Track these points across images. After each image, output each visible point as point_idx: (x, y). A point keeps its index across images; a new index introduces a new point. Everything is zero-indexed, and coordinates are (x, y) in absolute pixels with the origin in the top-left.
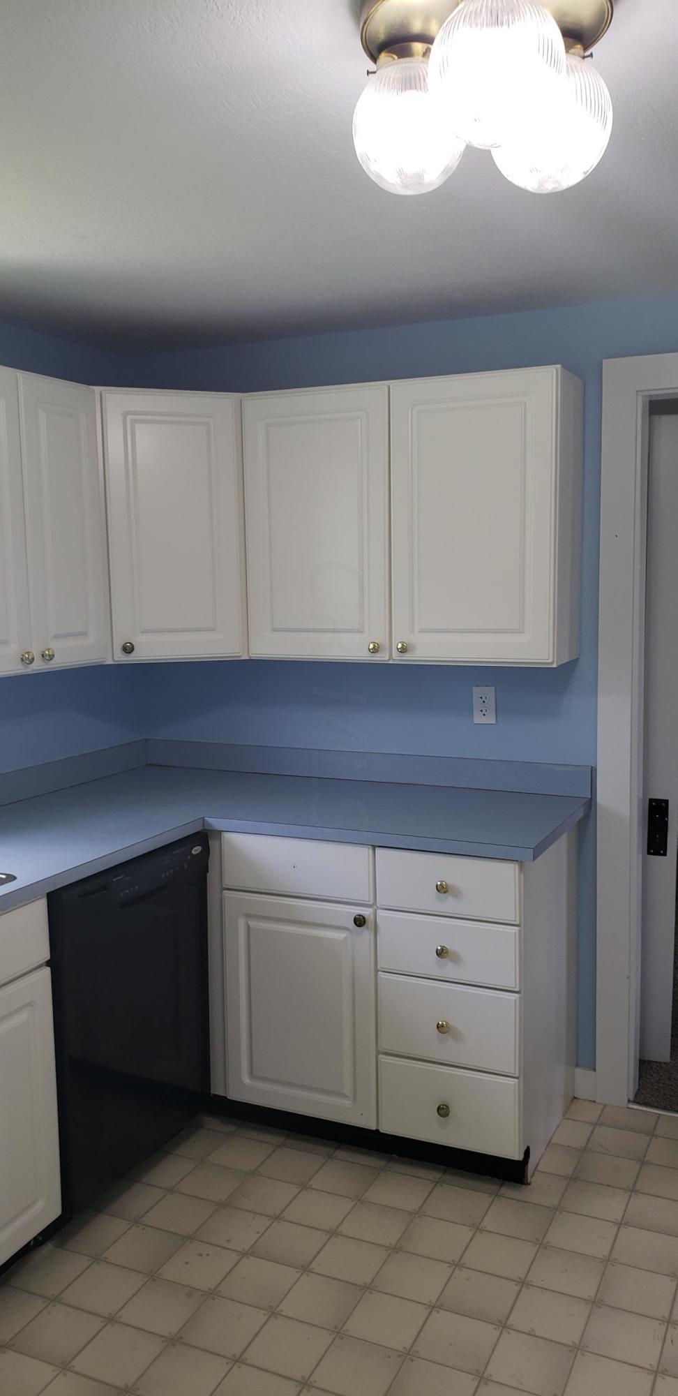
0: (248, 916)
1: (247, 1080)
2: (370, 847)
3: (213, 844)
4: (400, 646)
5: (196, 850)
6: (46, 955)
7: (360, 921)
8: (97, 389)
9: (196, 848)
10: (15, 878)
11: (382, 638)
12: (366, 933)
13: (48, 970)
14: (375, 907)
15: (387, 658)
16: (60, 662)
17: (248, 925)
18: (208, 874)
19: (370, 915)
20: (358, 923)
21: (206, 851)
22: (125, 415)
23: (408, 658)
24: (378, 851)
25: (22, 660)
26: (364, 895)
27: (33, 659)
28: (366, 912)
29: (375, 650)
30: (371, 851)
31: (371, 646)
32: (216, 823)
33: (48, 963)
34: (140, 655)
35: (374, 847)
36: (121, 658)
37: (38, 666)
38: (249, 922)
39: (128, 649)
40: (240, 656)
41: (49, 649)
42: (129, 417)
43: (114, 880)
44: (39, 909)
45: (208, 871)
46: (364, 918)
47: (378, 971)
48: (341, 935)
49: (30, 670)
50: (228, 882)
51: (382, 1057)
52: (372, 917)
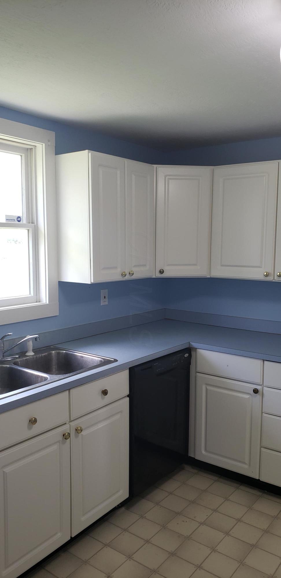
0: (207, 384)
1: (204, 452)
2: (262, 360)
3: (193, 353)
4: (278, 274)
5: (186, 355)
6: (127, 392)
7: (256, 391)
8: (155, 166)
9: (186, 354)
10: (117, 361)
11: (270, 270)
12: (258, 397)
13: (128, 399)
14: (263, 386)
15: (272, 279)
16: (135, 276)
17: (207, 388)
18: (190, 366)
19: (260, 389)
20: (255, 392)
21: (190, 356)
22: (165, 176)
24: (265, 362)
25: (122, 275)
26: (258, 380)
27: (126, 275)
28: (259, 388)
29: (267, 276)
30: (262, 362)
31: (265, 274)
32: (194, 345)
33: (128, 396)
34: (166, 275)
35: (264, 360)
36: (158, 275)
37: (127, 278)
38: (207, 387)
39: (162, 272)
40: (206, 276)
41: (132, 271)
42: (167, 177)
43: (155, 364)
44: (125, 375)
45: (190, 364)
46: (258, 390)
47: (263, 413)
48: (247, 396)
49: (125, 279)
50: (199, 369)
51: (263, 449)
52: (261, 390)
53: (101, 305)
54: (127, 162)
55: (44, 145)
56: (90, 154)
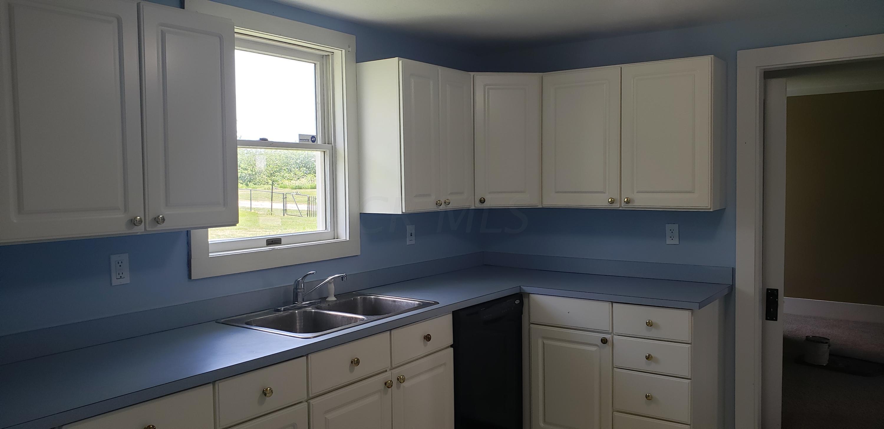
0: (544, 338)
1: (542, 424)
2: (610, 303)
3: (525, 301)
4: (626, 200)
5: (517, 302)
6: (451, 342)
7: (604, 341)
8: (472, 74)
9: (517, 301)
10: (439, 303)
11: (616, 196)
12: (607, 348)
13: (452, 349)
14: (612, 334)
15: (619, 206)
16: (453, 206)
17: (543, 343)
18: (522, 315)
19: (609, 338)
20: (603, 342)
21: (522, 303)
22: (485, 86)
23: (630, 207)
24: (614, 305)
25: (437, 204)
26: (607, 327)
27: (441, 204)
28: (607, 336)
29: (612, 202)
30: (610, 305)
31: (610, 200)
32: (526, 289)
33: (451, 346)
34: (487, 205)
35: (612, 302)
36: (479, 206)
37: (443, 208)
38: (544, 341)
39: (482, 201)
40: (537, 206)
41: (448, 200)
42: (487, 87)
43: (482, 309)
44: (449, 318)
45: (522, 314)
46: (606, 339)
47: (614, 367)
48: (594, 349)
49: (439, 209)
50: (532, 320)
51: (616, 414)
52: (611, 339)
53: (408, 244)
54: (441, 71)
55: (344, 51)
56: (400, 62)
